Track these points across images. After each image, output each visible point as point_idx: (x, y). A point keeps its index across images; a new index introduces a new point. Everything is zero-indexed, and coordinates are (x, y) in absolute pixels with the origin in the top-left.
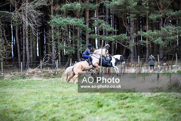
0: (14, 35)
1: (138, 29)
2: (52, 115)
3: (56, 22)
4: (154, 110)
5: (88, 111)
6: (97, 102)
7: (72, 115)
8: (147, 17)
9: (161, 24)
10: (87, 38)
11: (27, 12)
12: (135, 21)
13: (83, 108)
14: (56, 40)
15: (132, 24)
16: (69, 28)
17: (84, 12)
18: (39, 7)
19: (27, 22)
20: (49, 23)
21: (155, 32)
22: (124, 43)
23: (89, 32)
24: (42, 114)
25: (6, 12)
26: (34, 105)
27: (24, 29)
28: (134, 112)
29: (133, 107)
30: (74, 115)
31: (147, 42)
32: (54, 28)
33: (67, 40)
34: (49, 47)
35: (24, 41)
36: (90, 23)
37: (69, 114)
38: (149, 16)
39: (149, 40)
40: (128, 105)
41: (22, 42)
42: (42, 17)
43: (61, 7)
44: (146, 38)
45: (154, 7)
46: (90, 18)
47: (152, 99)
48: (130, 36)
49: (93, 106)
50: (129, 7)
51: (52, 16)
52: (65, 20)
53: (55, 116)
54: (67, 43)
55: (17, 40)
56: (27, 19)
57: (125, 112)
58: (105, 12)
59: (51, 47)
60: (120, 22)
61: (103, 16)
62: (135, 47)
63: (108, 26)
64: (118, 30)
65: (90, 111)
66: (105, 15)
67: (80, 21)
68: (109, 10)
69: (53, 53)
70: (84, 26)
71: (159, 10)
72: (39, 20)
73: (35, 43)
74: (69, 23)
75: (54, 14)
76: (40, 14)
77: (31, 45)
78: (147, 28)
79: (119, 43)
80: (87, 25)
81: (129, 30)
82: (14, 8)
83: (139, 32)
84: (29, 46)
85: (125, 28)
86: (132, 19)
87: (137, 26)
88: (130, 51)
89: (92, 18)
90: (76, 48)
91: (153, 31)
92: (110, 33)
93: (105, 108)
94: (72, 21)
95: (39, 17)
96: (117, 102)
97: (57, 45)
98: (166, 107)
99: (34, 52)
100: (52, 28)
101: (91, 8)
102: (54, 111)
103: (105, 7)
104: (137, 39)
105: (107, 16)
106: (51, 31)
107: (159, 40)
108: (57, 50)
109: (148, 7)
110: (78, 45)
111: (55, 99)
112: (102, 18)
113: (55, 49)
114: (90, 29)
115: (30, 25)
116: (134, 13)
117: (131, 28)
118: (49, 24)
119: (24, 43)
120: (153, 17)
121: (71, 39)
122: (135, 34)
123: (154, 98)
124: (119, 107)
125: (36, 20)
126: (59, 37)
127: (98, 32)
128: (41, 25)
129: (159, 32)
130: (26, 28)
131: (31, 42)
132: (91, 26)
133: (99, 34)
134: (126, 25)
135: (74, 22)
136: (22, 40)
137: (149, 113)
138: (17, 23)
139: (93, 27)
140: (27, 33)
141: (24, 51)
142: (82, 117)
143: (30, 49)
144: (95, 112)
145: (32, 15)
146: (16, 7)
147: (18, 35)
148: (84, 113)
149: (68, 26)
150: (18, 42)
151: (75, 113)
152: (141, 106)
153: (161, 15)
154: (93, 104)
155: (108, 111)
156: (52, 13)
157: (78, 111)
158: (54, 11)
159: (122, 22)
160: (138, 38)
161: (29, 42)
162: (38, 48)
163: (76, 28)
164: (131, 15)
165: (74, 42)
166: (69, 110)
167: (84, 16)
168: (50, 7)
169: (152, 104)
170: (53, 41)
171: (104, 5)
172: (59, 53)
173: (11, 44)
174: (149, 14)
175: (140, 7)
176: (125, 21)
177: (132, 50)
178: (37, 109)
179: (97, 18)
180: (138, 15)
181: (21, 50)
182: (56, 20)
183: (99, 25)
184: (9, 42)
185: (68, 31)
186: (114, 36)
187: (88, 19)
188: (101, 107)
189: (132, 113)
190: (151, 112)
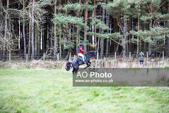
0: (22, 30)
1: (130, 29)
2: (54, 102)
3: (59, 20)
4: (144, 100)
5: (86, 99)
6: (93, 91)
7: (72, 103)
8: (139, 19)
9: (151, 25)
10: (85, 35)
11: (33, 10)
12: (127, 22)
13: (81, 97)
14: (58, 36)
15: (125, 24)
16: (69, 26)
17: (84, 12)
18: (44, 6)
19: (33, 19)
20: (52, 20)
21: (145, 32)
22: (118, 41)
23: (87, 30)
24: (45, 101)
25: (15, 10)
26: (38, 92)
27: (30, 25)
28: (126, 102)
29: (125, 97)
30: (74, 102)
31: (137, 40)
32: (57, 25)
33: (68, 36)
34: (51, 41)
35: (30, 36)
36: (88, 22)
37: (69, 102)
38: (140, 17)
39: (139, 39)
40: (121, 95)
41: (28, 37)
42: (46, 15)
43: (63, 7)
44: (137, 37)
45: (145, 10)
46: (88, 18)
47: (142, 91)
48: (123, 34)
49: (90, 95)
50: (124, 9)
51: (55, 14)
52: (67, 18)
53: (57, 103)
54: (67, 39)
55: (24, 34)
56: (33, 16)
57: (118, 101)
58: (102, 12)
59: (53, 41)
60: (114, 22)
61: (100, 16)
62: (127, 45)
63: (104, 25)
64: (112, 29)
65: (87, 99)
66: (101, 15)
67: (80, 20)
68: (106, 11)
69: (55, 47)
70: (83, 24)
71: (149, 13)
72: (44, 18)
73: (39, 37)
74: (70, 21)
75: (57, 13)
76: (44, 12)
77: (36, 40)
78: (138, 28)
79: (113, 41)
80: (86, 24)
81: (123, 29)
82: (22, 6)
83: (131, 31)
84: (34, 40)
85: (119, 28)
86: (125, 20)
87: (130, 26)
88: (123, 47)
89: (90, 18)
90: (75, 44)
91: (143, 31)
92: (105, 31)
93: (100, 97)
94: (72, 20)
95: (44, 15)
96: (111, 92)
97: (59, 40)
98: (155, 98)
99: (39, 45)
100: (55, 25)
101: (89, 9)
102: (56, 98)
103: (102, 8)
104: (129, 38)
105: (104, 17)
106: (54, 28)
107: (148, 39)
108: (59, 44)
109: (140, 10)
110: (77, 41)
111: (57, 87)
112: (99, 18)
113: (57, 43)
114: (88, 27)
115: (36, 21)
116: (127, 15)
117: (124, 28)
118: (53, 22)
119: (29, 37)
120: (144, 18)
121: (71, 35)
122: (127, 33)
123: (144, 90)
124: (113, 97)
125: (41, 17)
126: (61, 34)
127: (95, 30)
128: (45, 22)
129: (149, 31)
130: (32, 25)
131: (36, 37)
132: (89, 24)
133: (95, 32)
134: (120, 25)
135: (75, 20)
136: (28, 35)
137: (140, 103)
138: (24, 20)
139: (91, 26)
140: (33, 28)
141: (29, 44)
142: (81, 105)
143: (35, 43)
144: (92, 100)
145: (38, 13)
146: (24, 5)
147: (24, 30)
148: (82, 101)
149: (69, 24)
150: (24, 36)
151: (74, 100)
152: (132, 96)
153: (151, 17)
154: (90, 93)
155: (103, 100)
156: (55, 11)
157: (77, 99)
158: (57, 10)
159: (116, 22)
160: (130, 36)
161: (34, 37)
162: (41, 42)
163: (76, 26)
164: (125, 16)
165: (73, 38)
166: (69, 98)
167: (83, 15)
168: (54, 6)
169: (142, 95)
170: (55, 36)
171: (101, 7)
172: (60, 48)
173: (18, 38)
174: (141, 16)
175: (132, 9)
176: (119, 21)
177: (124, 47)
178: (40, 96)
179: (95, 18)
180: (131, 16)
181: (27, 43)
182: (58, 19)
183: (96, 24)
184: (16, 36)
185: (68, 28)
186: (109, 34)
187: (86, 19)
188: (97, 96)
189: (125, 102)
190: (142, 102)
